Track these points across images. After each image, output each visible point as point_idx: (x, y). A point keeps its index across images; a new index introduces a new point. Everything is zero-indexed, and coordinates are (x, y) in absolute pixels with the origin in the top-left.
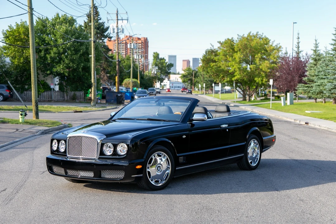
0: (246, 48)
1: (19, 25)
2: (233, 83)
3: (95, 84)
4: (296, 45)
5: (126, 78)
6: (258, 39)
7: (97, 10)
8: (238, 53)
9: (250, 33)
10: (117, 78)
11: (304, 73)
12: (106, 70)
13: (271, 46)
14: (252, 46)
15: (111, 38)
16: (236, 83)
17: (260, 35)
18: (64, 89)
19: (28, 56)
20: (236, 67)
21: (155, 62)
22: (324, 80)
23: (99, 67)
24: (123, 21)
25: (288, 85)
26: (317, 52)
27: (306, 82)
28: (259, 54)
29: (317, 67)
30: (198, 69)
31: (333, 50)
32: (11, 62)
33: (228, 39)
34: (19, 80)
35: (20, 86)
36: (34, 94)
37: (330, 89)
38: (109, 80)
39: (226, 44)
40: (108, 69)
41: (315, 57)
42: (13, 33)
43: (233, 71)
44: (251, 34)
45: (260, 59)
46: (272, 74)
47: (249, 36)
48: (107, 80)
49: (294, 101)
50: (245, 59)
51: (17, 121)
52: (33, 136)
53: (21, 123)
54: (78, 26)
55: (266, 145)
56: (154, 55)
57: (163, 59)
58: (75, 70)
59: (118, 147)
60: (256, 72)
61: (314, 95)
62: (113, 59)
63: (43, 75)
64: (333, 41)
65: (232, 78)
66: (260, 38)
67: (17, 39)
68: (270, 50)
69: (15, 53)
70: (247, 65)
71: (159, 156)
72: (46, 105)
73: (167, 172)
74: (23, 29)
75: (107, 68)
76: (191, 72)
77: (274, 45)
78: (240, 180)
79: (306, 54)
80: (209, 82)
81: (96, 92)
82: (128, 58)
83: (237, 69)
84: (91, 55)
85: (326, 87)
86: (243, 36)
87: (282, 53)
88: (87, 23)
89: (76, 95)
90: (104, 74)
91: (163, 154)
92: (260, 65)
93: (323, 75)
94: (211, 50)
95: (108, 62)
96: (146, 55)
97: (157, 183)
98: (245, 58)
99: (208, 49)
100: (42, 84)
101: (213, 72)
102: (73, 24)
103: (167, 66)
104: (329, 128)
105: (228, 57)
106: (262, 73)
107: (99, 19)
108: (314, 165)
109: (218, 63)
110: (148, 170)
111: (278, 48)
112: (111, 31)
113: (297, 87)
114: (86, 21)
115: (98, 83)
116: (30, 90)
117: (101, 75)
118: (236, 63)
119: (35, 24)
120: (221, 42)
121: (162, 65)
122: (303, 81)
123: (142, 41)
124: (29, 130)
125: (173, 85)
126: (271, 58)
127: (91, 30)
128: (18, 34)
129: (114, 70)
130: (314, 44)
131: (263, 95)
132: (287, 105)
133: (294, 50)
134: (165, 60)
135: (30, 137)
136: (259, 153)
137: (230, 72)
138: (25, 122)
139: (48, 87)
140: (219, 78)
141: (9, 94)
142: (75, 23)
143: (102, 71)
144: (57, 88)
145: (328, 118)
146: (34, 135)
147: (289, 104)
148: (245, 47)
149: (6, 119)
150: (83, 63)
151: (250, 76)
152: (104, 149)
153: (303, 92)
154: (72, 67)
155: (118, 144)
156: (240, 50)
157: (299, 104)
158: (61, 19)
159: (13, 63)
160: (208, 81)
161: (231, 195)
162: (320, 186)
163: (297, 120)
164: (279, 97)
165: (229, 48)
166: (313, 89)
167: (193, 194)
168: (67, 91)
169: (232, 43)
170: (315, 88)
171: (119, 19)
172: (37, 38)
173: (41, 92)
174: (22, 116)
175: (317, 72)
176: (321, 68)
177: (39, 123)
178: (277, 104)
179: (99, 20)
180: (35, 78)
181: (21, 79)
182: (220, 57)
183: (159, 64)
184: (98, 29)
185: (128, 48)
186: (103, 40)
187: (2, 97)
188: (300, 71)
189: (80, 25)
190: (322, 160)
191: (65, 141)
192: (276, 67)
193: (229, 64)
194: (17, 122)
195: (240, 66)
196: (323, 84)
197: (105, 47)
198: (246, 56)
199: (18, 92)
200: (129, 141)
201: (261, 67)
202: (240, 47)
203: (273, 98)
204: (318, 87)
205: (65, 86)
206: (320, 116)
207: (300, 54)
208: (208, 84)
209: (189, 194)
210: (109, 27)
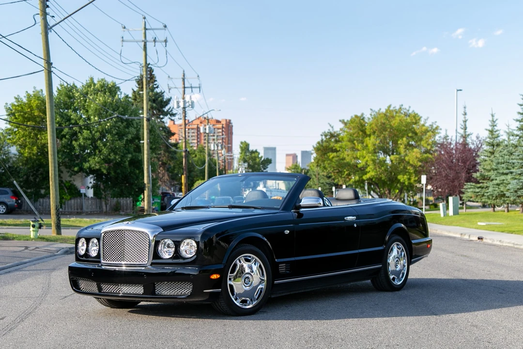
0: (383, 130)
1: (31, 95)
2: (364, 184)
3: (149, 185)
4: (461, 124)
5: (198, 180)
6: (402, 115)
7: (153, 73)
8: (372, 137)
9: (390, 106)
10: (184, 177)
11: (474, 166)
12: (167, 165)
13: (423, 125)
14: (393, 127)
15: (174, 115)
16: (369, 184)
17: (405, 109)
18: (101, 194)
19: (44, 144)
20: (369, 159)
21: (243, 157)
22: (505, 176)
23: (156, 160)
24: (193, 89)
25: (450, 185)
26: (494, 133)
27: (478, 180)
28: (405, 139)
29: (495, 157)
30: (311, 167)
31: (520, 129)
32: (19, 153)
33: (356, 116)
34: (32, 181)
35: (32, 190)
36: (54, 195)
37: (516, 189)
38: (171, 180)
39: (352, 124)
40: (169, 164)
41: (492, 141)
42: (22, 108)
43: (363, 166)
44: (391, 108)
45: (405, 145)
46: (425, 169)
47: (388, 112)
48: (168, 181)
49: (460, 211)
50: (382, 147)
51: (27, 236)
52: (51, 256)
53: (33, 239)
54: (123, 96)
55: (417, 254)
56: (242, 145)
57: (256, 151)
58: (118, 165)
59: (182, 245)
60: (400, 167)
61: (491, 200)
62: (177, 148)
63: (69, 174)
64: (520, 116)
65: (362, 177)
66: (406, 115)
67: (27, 117)
68: (421, 133)
69: (24, 138)
70: (385, 156)
71: (247, 260)
72: (73, 218)
73: (260, 286)
74: (37, 102)
75: (169, 162)
76: (299, 171)
77: (427, 125)
78: (376, 303)
79: (478, 138)
80: (328, 186)
81: (152, 199)
82: (201, 149)
83: (370, 163)
84: (143, 140)
85: (510, 186)
86: (379, 111)
87: (440, 137)
88: (137, 92)
89: (120, 203)
90: (163, 171)
91: (253, 258)
92: (406, 155)
93: (505, 168)
94: (329, 134)
95: (170, 152)
96: (229, 145)
97: (245, 304)
98: (382, 144)
99: (325, 132)
100: (68, 187)
101: (334, 167)
102: (116, 93)
103: (262, 162)
104: (516, 243)
105: (356, 144)
106: (408, 168)
107: (155, 86)
108: (493, 285)
109: (341, 154)
110: (229, 282)
111: (434, 130)
112: (174, 105)
113: (464, 187)
114: (135, 90)
115: (154, 185)
116: (48, 197)
117: (159, 173)
118: (369, 153)
119: (56, 95)
120: (346, 121)
121: (254, 162)
122: (473, 179)
123: (223, 125)
124: (45, 248)
125: (271, 194)
126: (422, 144)
127: (143, 103)
128: (29, 110)
129: (180, 167)
130: (490, 121)
131: (412, 203)
132: (449, 216)
133: (459, 133)
134: (259, 154)
135: (47, 257)
136: (406, 264)
137: (359, 166)
138: (39, 238)
139: (76, 191)
140: (343, 176)
141: (16, 203)
142: (119, 93)
143: (160, 167)
144: (90, 193)
145: (514, 231)
146: (53, 255)
147: (452, 214)
148: (383, 128)
149: (9, 235)
150: (132, 154)
151: (391, 173)
152: (160, 249)
153: (473, 195)
154: (113, 160)
155: (182, 241)
156: (374, 133)
157: (468, 214)
158: (97, 86)
159: (21, 154)
160: (325, 184)
161: (361, 321)
162: (504, 310)
163: (465, 235)
164: (436, 206)
165: (357, 130)
166: (489, 190)
167: (301, 320)
168: (105, 196)
169: (362, 121)
170: (491, 189)
171: (186, 86)
172: (58, 116)
173: (66, 199)
174: (34, 229)
175: (495, 164)
176: (501, 158)
177: (62, 239)
178: (433, 215)
179: (155, 88)
180: (55, 171)
181: (35, 179)
182: (344, 143)
183: (250, 159)
184: (154, 101)
185: (201, 133)
186: (162, 118)
187: (4, 207)
188: (468, 163)
189: (127, 94)
190: (505, 280)
191: (99, 240)
192: (431, 159)
193: (358, 155)
194: (27, 239)
195: (374, 156)
196: (505, 181)
197: (165, 129)
198: (383, 141)
199: (30, 199)
200: (200, 236)
201: (407, 158)
202: (375, 128)
203: (427, 207)
204: (496, 187)
205: (103, 190)
206: (501, 229)
207: (468, 139)
208: (326, 189)
209: (295, 320)
210: (171, 98)
